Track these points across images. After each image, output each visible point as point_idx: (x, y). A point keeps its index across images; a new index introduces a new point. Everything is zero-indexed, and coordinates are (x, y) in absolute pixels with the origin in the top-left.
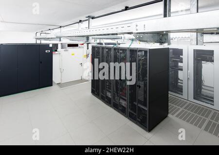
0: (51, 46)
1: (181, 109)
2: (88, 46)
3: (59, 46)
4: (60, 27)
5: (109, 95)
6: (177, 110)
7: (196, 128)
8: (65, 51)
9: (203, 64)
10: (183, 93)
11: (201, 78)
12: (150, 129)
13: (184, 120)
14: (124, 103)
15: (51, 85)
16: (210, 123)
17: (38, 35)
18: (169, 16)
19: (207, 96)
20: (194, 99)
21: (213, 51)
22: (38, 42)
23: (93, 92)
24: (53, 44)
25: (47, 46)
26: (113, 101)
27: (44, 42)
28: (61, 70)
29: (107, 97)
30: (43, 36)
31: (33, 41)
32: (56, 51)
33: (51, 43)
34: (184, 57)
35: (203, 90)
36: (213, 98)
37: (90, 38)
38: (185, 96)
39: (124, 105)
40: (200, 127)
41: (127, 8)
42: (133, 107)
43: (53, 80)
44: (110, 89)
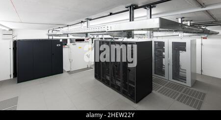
0: (61, 41)
1: (163, 87)
2: (92, 41)
3: (69, 41)
4: (68, 26)
5: (108, 78)
6: (160, 88)
7: (172, 99)
8: (73, 45)
9: (180, 53)
10: (165, 75)
11: (179, 63)
12: (137, 102)
13: (164, 94)
14: (119, 83)
15: (62, 72)
16: (182, 95)
17: (50, 32)
18: (133, 20)
19: (183, 77)
20: (173, 79)
21: (185, 43)
22: (51, 38)
23: (96, 77)
24: (63, 40)
25: (57, 41)
26: (111, 82)
27: (55, 38)
28: (71, 61)
29: (107, 80)
30: (55, 33)
31: (46, 37)
32: (66, 45)
33: (61, 38)
34: (166, 48)
35: (180, 73)
36: (186, 78)
37: (89, 34)
38: (166, 77)
39: (119, 85)
40: (174, 98)
41: (111, 14)
42: (125, 86)
43: (64, 68)
44: (109, 73)
